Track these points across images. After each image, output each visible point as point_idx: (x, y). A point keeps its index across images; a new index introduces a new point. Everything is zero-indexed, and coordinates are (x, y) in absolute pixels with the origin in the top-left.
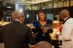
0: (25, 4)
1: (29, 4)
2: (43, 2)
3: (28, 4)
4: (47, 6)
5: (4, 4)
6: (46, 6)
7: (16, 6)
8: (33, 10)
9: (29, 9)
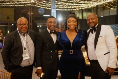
0: (70, 9)
1: (77, 9)
2: (100, 5)
3: (74, 8)
4: (108, 10)
5: (41, 11)
6: (105, 11)
7: (52, 12)
8: (84, 18)
9: (79, 17)
